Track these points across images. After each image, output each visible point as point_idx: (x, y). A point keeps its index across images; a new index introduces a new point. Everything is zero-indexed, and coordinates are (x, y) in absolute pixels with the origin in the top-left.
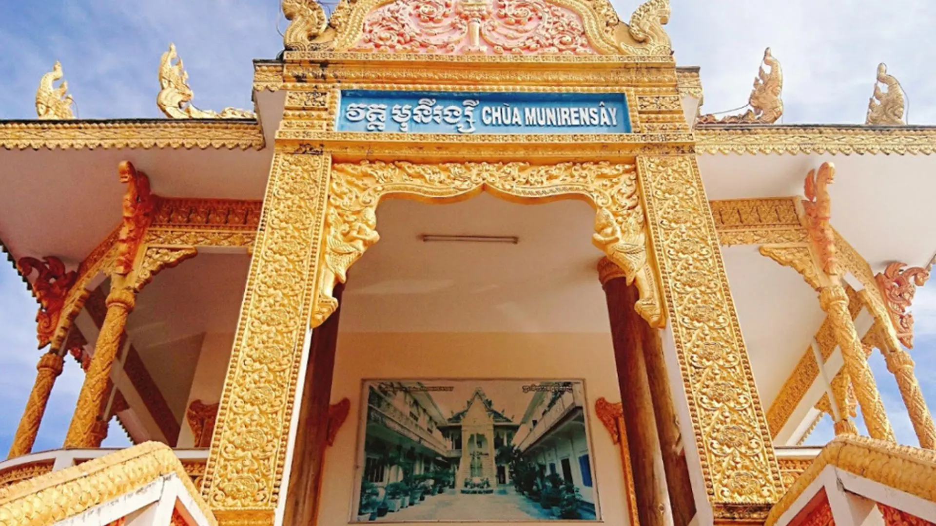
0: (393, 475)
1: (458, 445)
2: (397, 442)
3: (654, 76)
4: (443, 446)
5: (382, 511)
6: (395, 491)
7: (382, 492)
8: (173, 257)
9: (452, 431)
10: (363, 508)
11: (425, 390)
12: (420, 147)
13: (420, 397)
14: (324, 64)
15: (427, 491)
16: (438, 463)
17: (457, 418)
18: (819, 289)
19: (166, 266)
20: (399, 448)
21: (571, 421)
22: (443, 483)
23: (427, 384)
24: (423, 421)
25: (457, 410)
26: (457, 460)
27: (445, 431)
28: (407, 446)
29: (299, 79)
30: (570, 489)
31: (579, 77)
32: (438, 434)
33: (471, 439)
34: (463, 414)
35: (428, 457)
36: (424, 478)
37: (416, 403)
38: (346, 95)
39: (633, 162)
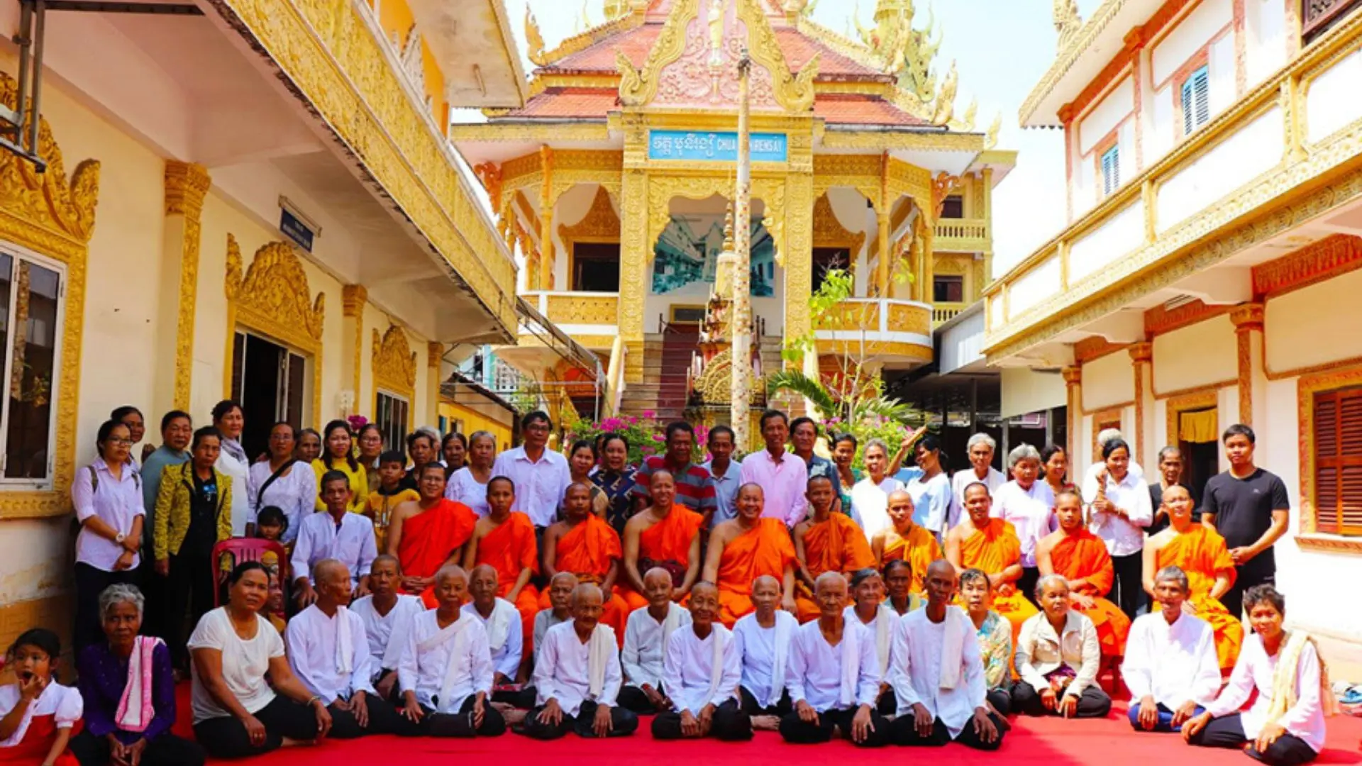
0: (669, 271)
1: (704, 255)
2: (670, 252)
3: (802, 123)
4: (695, 255)
5: (664, 290)
6: (671, 279)
7: (664, 280)
8: (565, 189)
9: (700, 246)
10: (655, 288)
11: (685, 220)
12: (689, 171)
13: (683, 225)
14: (641, 115)
15: (687, 280)
16: (693, 265)
17: (703, 239)
18: (878, 215)
19: (563, 193)
20: (672, 255)
21: (766, 242)
22: (695, 276)
23: (686, 217)
24: (685, 239)
25: (704, 234)
26: (702, 263)
27: (697, 246)
28: (676, 255)
29: (630, 123)
30: (761, 280)
31: (767, 123)
32: (693, 248)
33: (711, 252)
34: (707, 236)
35: (688, 262)
36: (685, 273)
37: (680, 229)
38: (653, 132)
39: (784, 179)
